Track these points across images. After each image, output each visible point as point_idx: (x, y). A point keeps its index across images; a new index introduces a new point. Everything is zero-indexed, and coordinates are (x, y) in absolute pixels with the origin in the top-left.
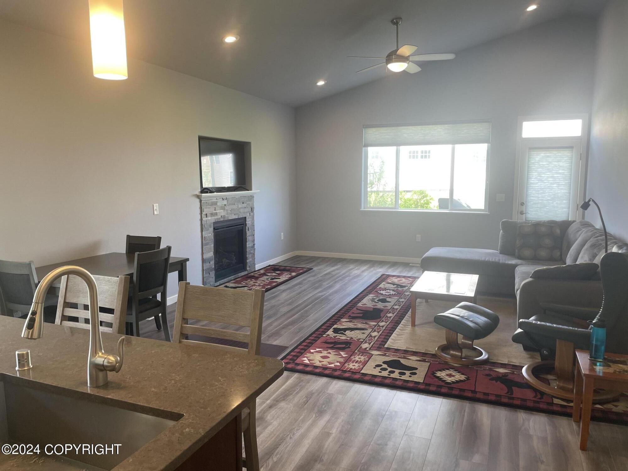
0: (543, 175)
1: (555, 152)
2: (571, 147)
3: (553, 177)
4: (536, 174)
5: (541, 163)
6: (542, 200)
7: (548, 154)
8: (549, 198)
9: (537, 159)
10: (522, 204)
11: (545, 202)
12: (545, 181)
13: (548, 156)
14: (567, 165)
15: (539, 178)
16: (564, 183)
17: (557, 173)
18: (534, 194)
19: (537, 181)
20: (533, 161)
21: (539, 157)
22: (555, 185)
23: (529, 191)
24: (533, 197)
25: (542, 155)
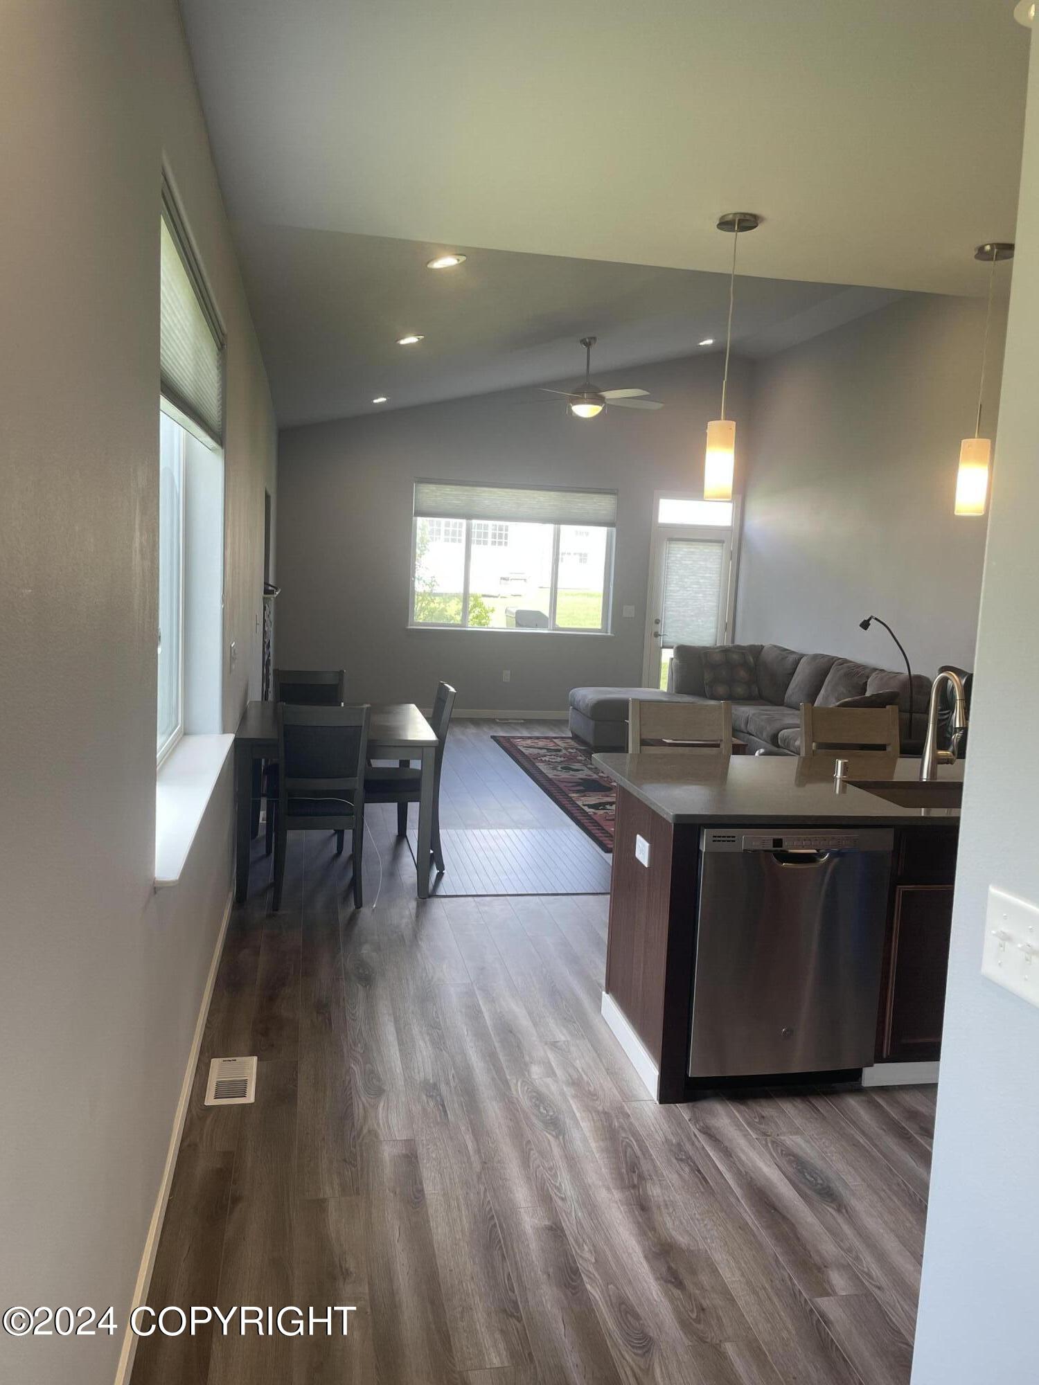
0: (686, 580)
1: (701, 547)
2: (721, 542)
3: (698, 583)
4: (677, 577)
5: (684, 562)
6: (684, 616)
7: (692, 550)
8: (692, 614)
9: (679, 556)
10: (657, 622)
11: (688, 619)
12: (689, 589)
13: (693, 553)
14: (716, 566)
15: (680, 583)
16: (711, 593)
17: (703, 578)
18: (673, 607)
19: (678, 589)
20: (673, 559)
21: (682, 553)
22: (701, 595)
23: (668, 603)
24: (673, 611)
25: (685, 550)
